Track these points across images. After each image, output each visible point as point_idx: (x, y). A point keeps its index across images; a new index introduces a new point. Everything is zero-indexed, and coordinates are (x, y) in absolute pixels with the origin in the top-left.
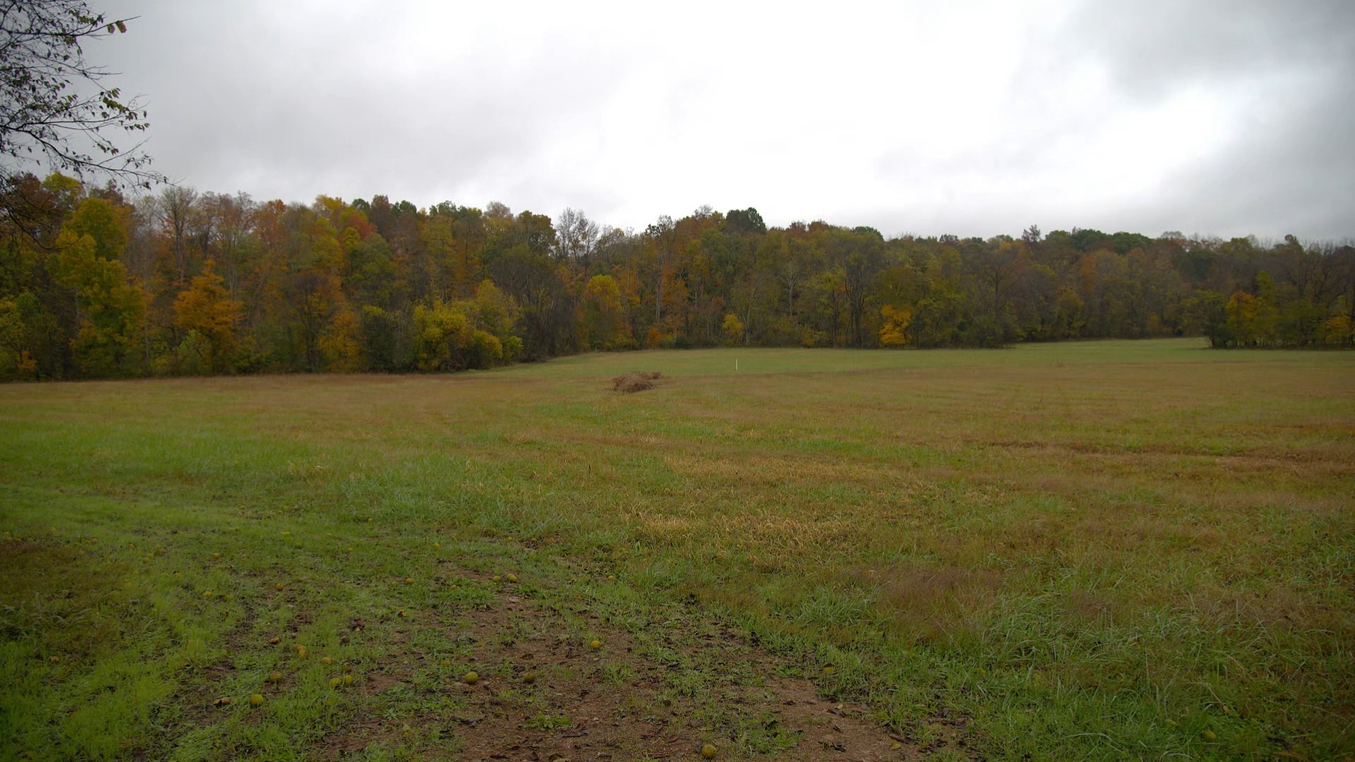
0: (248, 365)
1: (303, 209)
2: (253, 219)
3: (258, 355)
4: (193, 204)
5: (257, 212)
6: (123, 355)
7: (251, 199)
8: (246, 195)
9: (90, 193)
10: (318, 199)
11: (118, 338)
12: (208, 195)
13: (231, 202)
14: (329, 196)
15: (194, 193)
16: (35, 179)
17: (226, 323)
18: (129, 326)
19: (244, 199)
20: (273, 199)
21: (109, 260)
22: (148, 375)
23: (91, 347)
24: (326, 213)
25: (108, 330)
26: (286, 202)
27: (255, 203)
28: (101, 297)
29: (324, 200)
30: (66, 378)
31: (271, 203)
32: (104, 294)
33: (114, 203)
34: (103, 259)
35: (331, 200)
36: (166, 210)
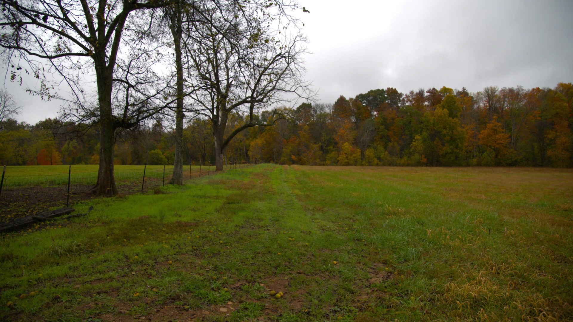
0: (511, 162)
1: (550, 90)
2: (524, 97)
3: (516, 158)
4: (497, 93)
5: (526, 94)
6: (458, 157)
7: (523, 88)
8: (521, 87)
9: (456, 93)
10: (558, 85)
11: (455, 150)
12: (504, 89)
13: (514, 91)
14: (564, 83)
15: (497, 89)
16: (436, 90)
17: (501, 144)
18: (460, 145)
19: (520, 89)
20: (535, 87)
21: (453, 118)
22: (468, 165)
23: (446, 154)
24: (562, 91)
25: (452, 147)
26: (541, 88)
27: (525, 90)
28: (449, 133)
29: (561, 85)
30: (436, 166)
31: (534, 89)
32: (450, 132)
33: (464, 96)
34: (451, 118)
35: (565, 84)
36: (485, 97)
